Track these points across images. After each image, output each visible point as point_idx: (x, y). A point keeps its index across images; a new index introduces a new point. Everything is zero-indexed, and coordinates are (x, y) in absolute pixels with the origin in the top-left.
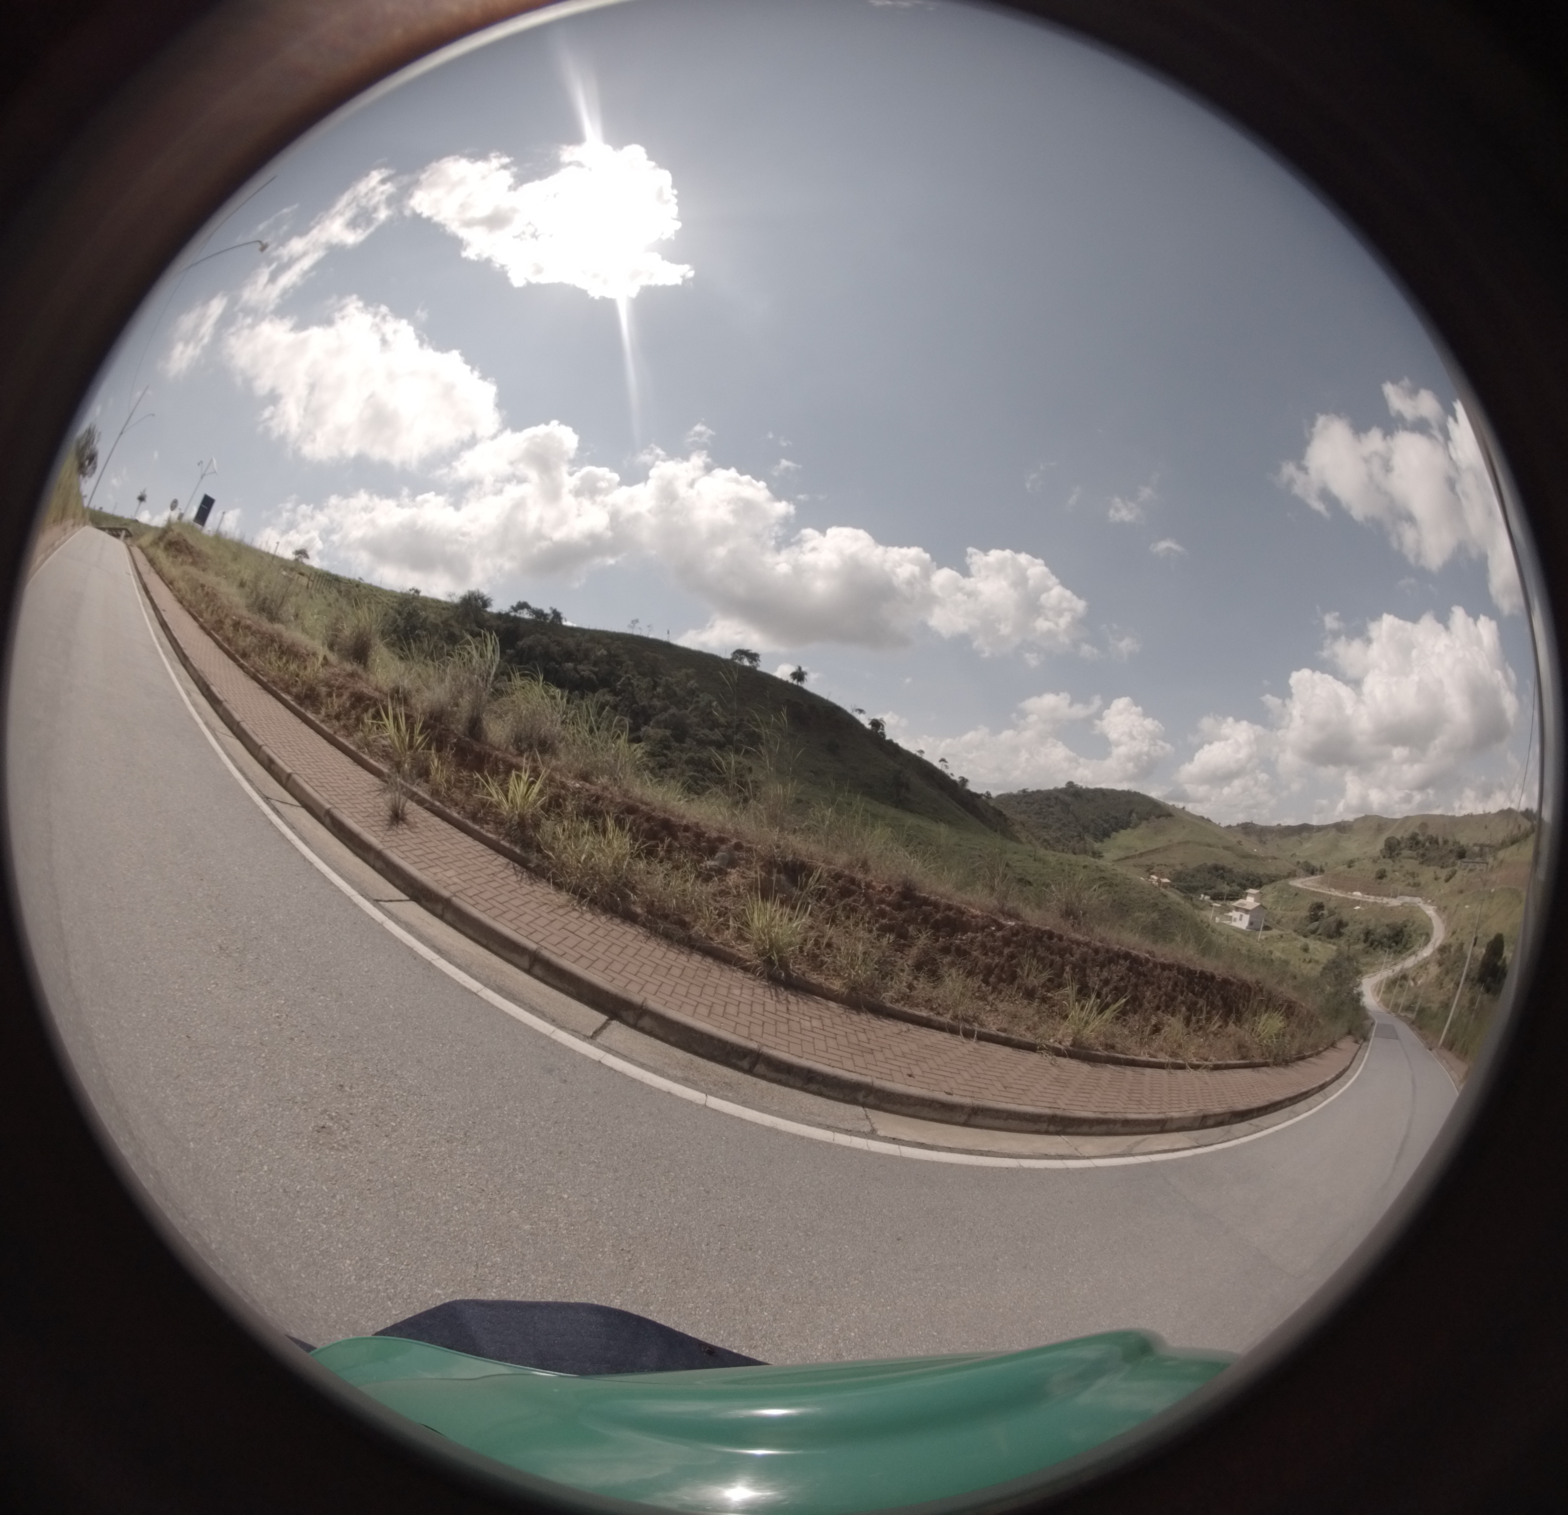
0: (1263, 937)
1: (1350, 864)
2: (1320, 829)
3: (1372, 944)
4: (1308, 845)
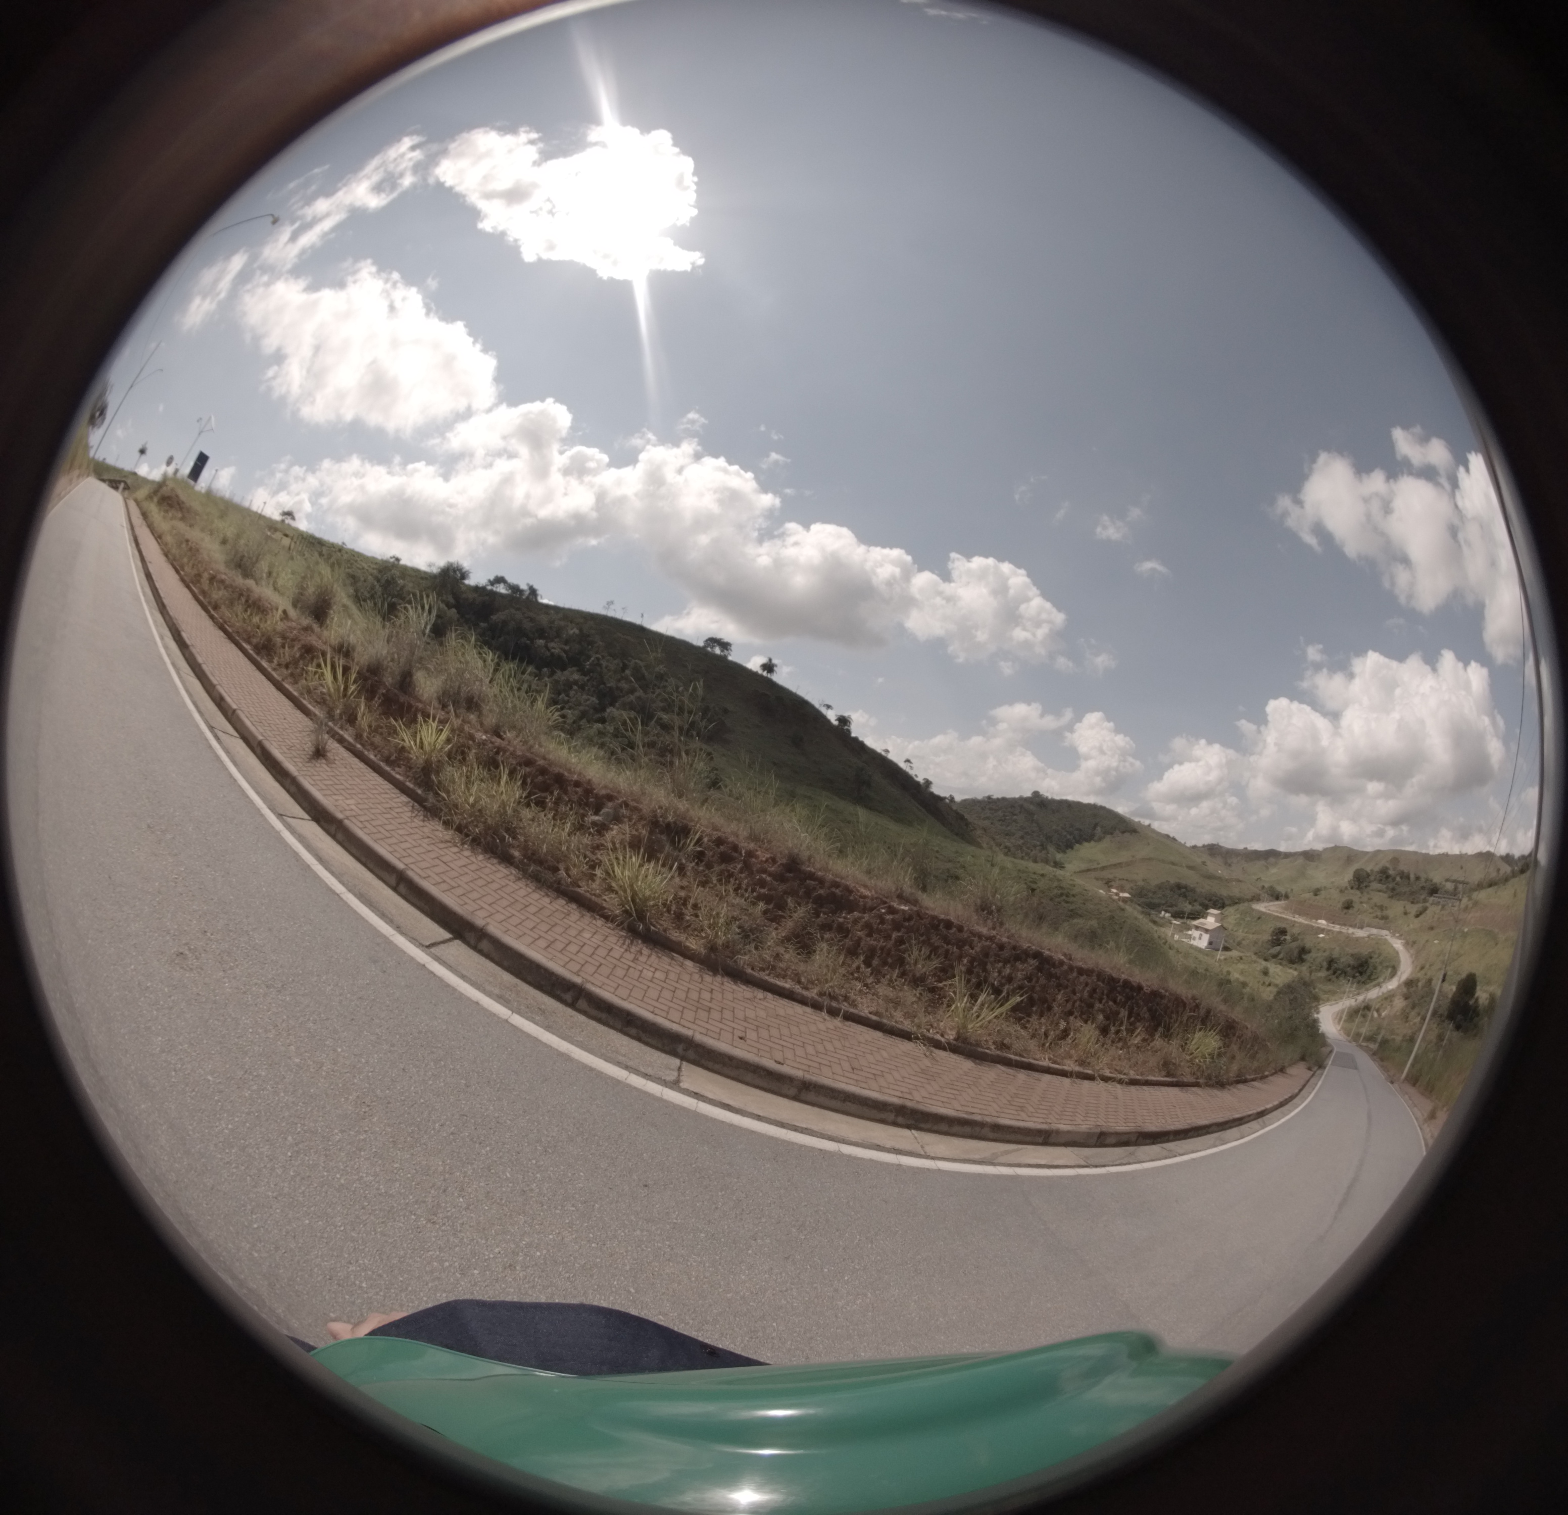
0: (1222, 958)
1: (1316, 892)
2: (1287, 855)
3: (1334, 973)
4: (1274, 871)
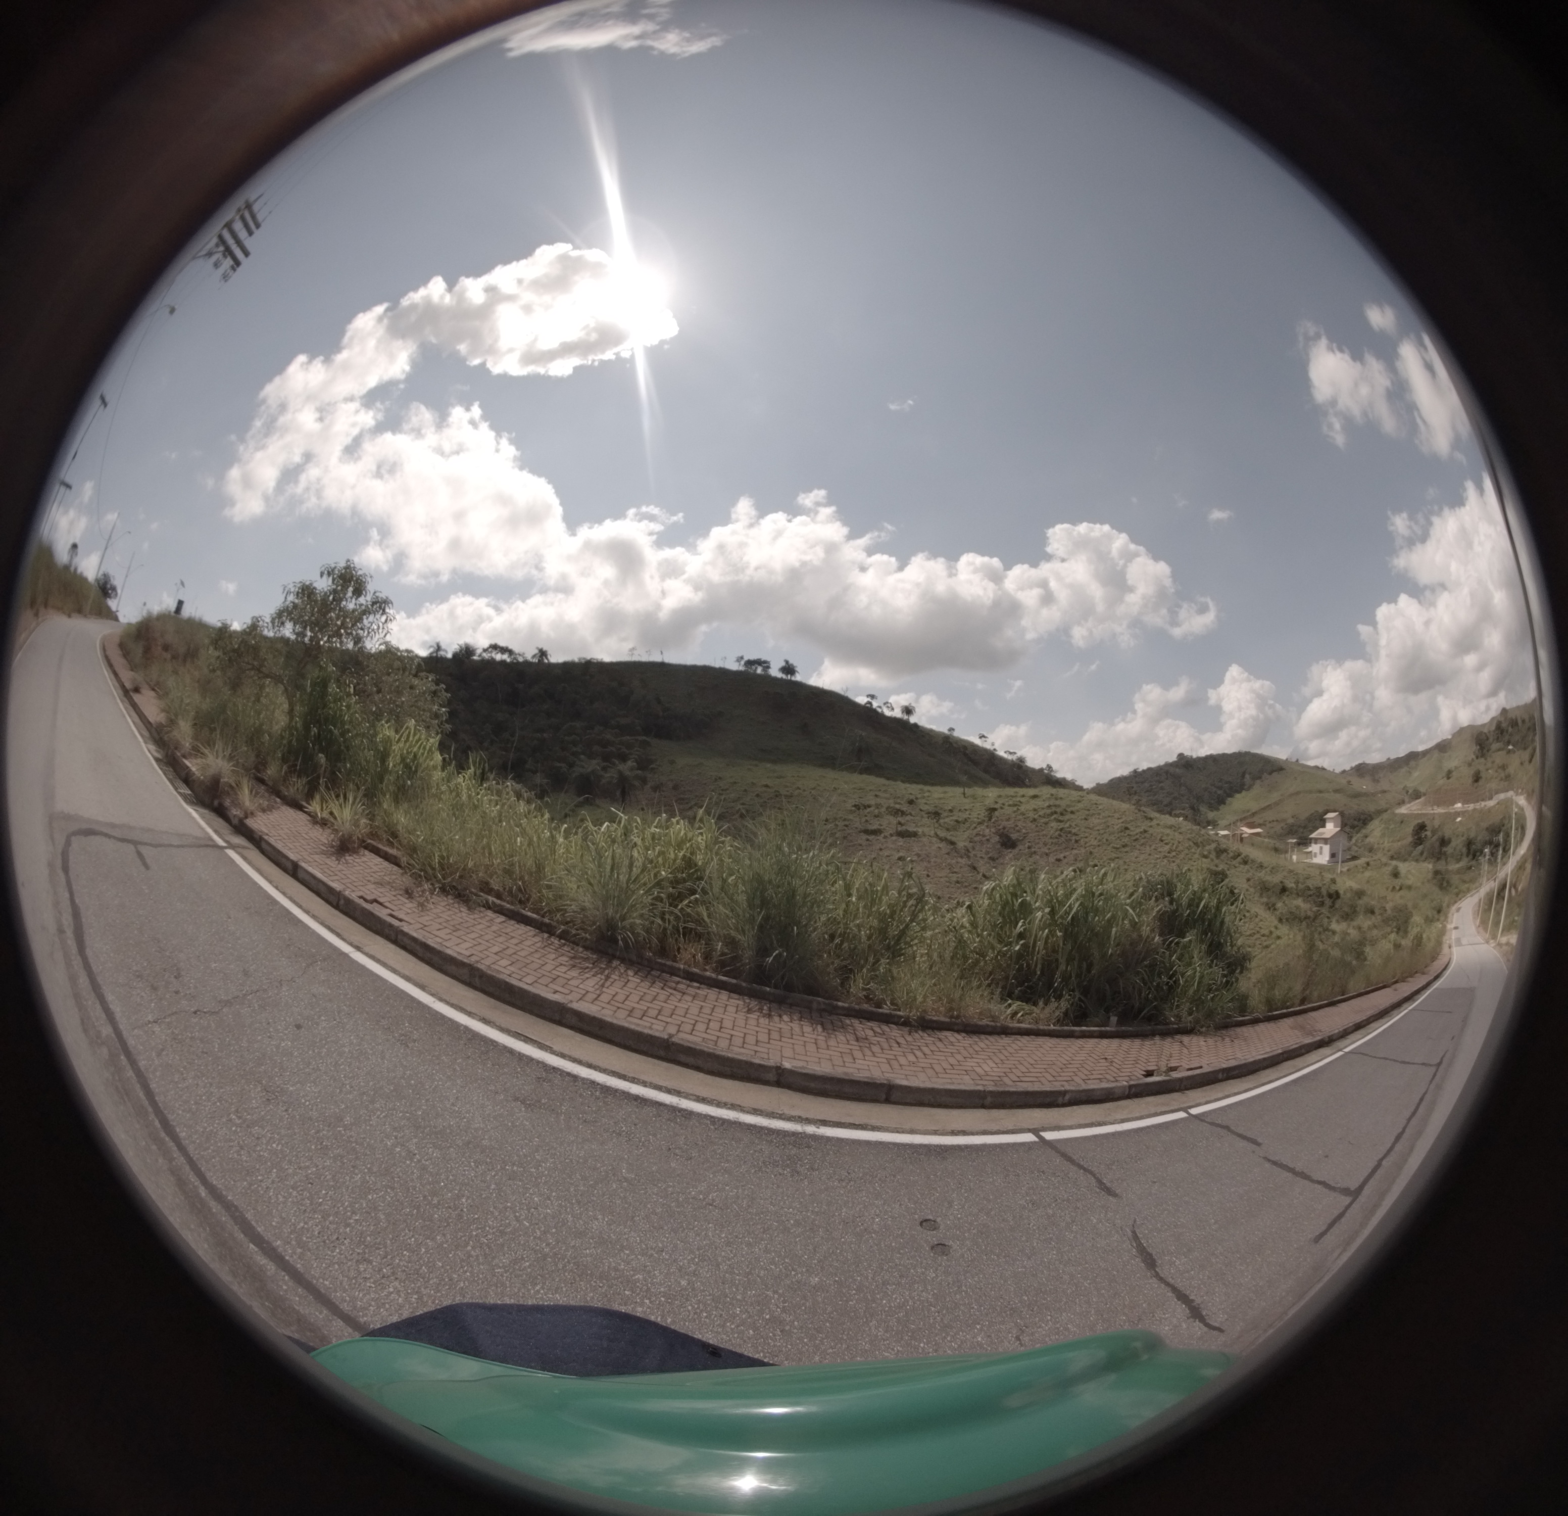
0: (1344, 869)
1: (1449, 775)
3: (1474, 856)
4: (1415, 772)
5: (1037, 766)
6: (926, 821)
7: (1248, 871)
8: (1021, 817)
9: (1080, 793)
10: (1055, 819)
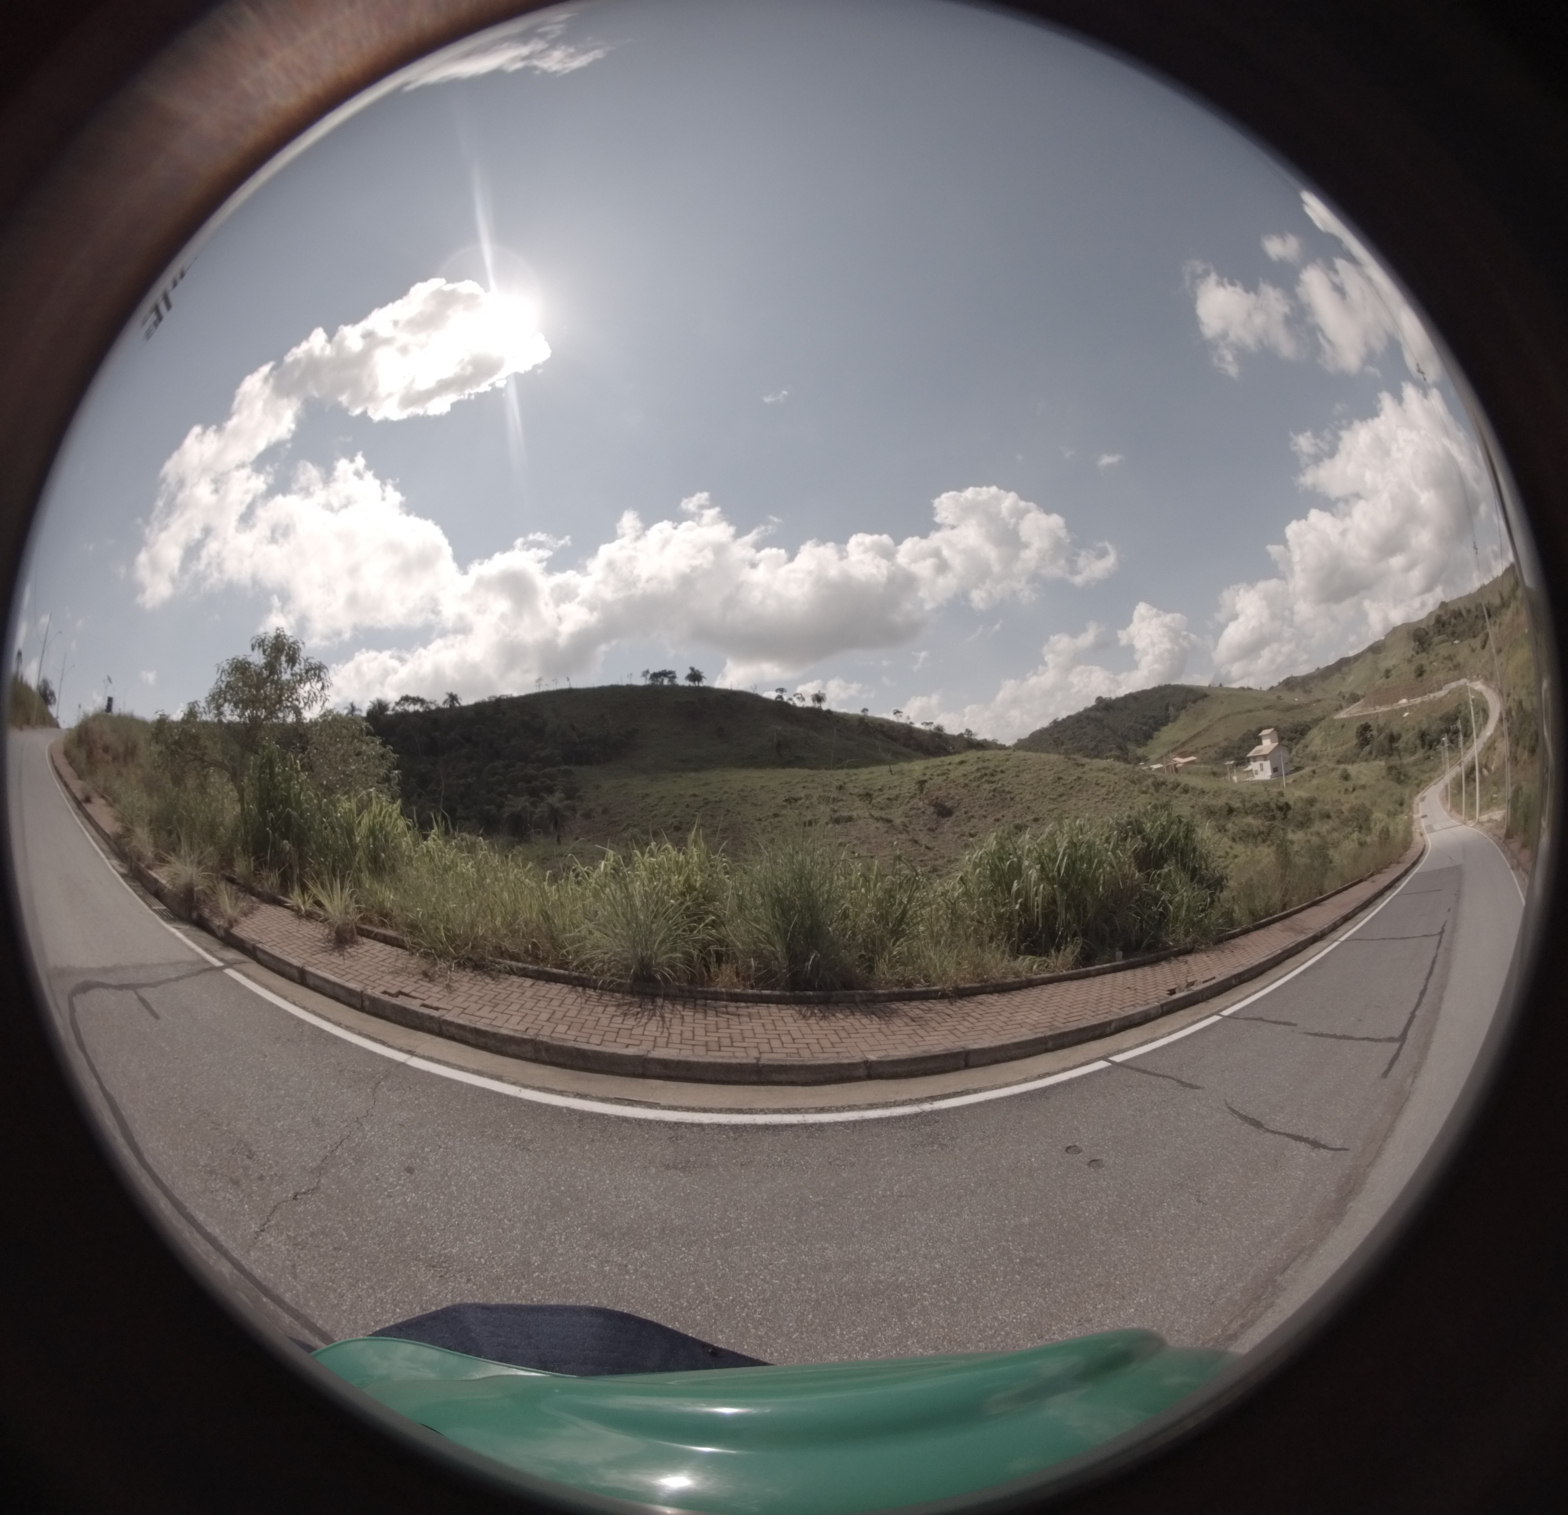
0: (1289, 781)
1: (1388, 674)
2: (1357, 658)
3: (1429, 746)
4: (1350, 679)
5: (955, 733)
6: (858, 803)
7: (1190, 799)
8: (951, 784)
9: (1007, 752)
10: (986, 781)
